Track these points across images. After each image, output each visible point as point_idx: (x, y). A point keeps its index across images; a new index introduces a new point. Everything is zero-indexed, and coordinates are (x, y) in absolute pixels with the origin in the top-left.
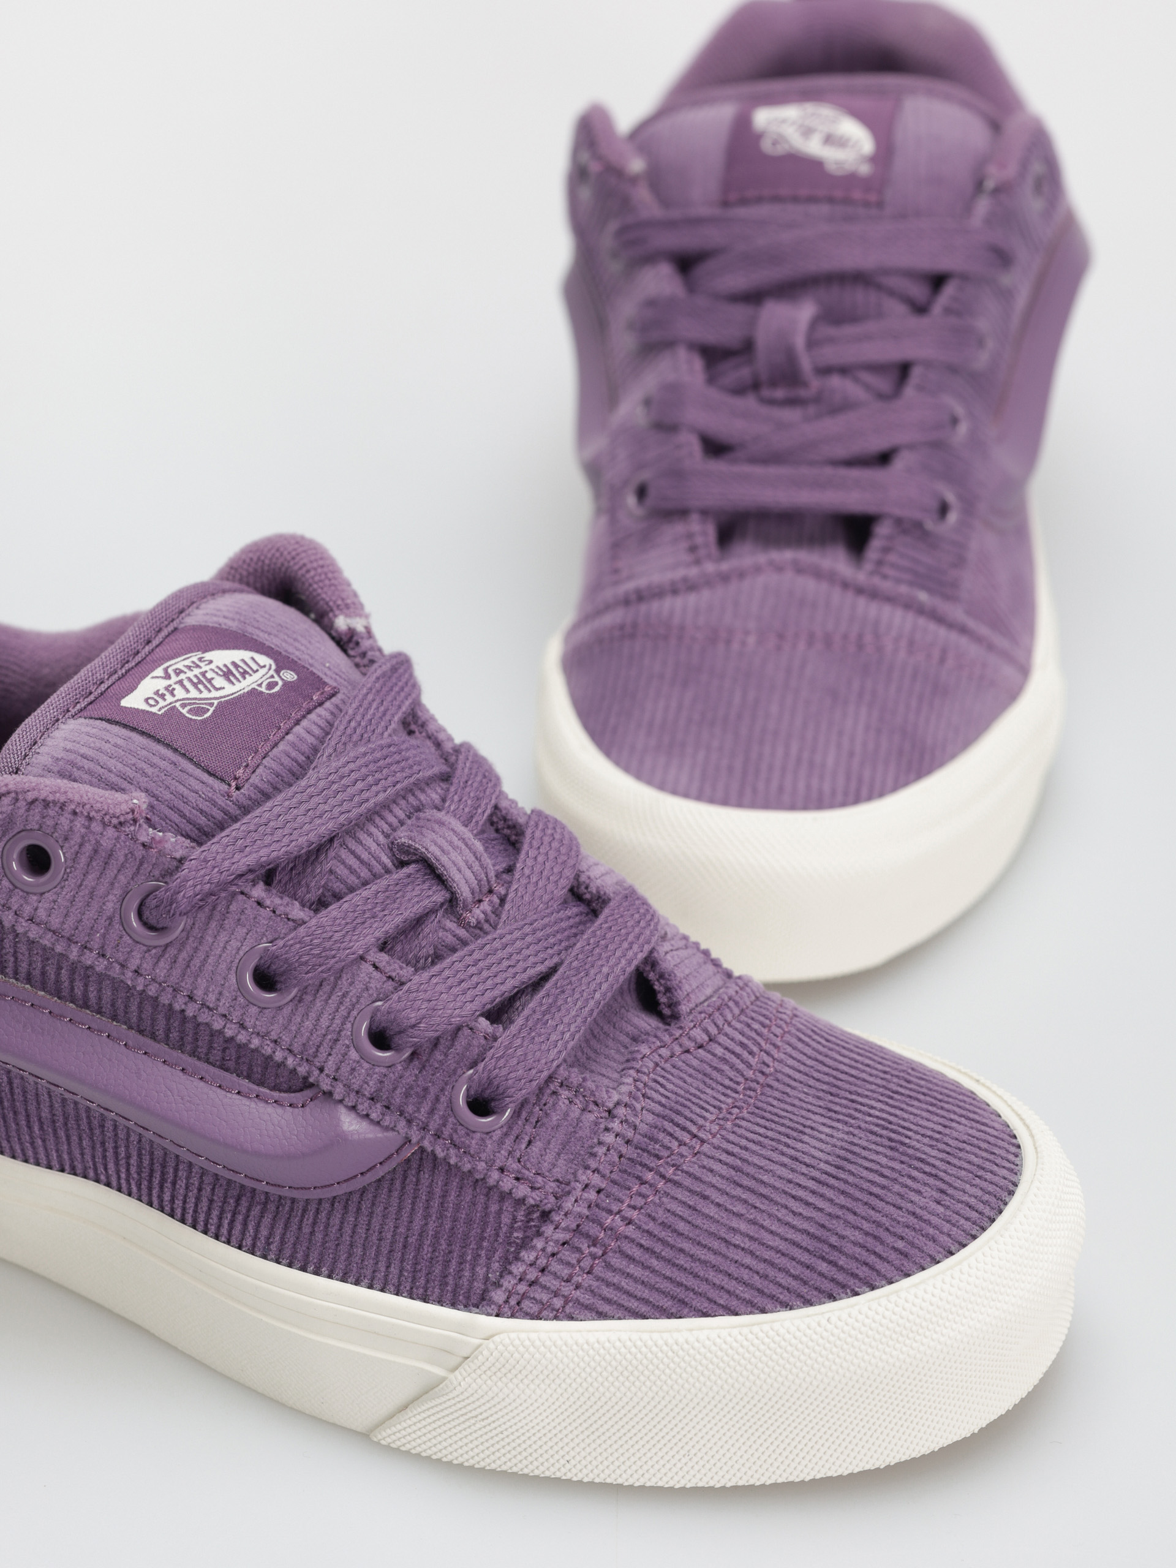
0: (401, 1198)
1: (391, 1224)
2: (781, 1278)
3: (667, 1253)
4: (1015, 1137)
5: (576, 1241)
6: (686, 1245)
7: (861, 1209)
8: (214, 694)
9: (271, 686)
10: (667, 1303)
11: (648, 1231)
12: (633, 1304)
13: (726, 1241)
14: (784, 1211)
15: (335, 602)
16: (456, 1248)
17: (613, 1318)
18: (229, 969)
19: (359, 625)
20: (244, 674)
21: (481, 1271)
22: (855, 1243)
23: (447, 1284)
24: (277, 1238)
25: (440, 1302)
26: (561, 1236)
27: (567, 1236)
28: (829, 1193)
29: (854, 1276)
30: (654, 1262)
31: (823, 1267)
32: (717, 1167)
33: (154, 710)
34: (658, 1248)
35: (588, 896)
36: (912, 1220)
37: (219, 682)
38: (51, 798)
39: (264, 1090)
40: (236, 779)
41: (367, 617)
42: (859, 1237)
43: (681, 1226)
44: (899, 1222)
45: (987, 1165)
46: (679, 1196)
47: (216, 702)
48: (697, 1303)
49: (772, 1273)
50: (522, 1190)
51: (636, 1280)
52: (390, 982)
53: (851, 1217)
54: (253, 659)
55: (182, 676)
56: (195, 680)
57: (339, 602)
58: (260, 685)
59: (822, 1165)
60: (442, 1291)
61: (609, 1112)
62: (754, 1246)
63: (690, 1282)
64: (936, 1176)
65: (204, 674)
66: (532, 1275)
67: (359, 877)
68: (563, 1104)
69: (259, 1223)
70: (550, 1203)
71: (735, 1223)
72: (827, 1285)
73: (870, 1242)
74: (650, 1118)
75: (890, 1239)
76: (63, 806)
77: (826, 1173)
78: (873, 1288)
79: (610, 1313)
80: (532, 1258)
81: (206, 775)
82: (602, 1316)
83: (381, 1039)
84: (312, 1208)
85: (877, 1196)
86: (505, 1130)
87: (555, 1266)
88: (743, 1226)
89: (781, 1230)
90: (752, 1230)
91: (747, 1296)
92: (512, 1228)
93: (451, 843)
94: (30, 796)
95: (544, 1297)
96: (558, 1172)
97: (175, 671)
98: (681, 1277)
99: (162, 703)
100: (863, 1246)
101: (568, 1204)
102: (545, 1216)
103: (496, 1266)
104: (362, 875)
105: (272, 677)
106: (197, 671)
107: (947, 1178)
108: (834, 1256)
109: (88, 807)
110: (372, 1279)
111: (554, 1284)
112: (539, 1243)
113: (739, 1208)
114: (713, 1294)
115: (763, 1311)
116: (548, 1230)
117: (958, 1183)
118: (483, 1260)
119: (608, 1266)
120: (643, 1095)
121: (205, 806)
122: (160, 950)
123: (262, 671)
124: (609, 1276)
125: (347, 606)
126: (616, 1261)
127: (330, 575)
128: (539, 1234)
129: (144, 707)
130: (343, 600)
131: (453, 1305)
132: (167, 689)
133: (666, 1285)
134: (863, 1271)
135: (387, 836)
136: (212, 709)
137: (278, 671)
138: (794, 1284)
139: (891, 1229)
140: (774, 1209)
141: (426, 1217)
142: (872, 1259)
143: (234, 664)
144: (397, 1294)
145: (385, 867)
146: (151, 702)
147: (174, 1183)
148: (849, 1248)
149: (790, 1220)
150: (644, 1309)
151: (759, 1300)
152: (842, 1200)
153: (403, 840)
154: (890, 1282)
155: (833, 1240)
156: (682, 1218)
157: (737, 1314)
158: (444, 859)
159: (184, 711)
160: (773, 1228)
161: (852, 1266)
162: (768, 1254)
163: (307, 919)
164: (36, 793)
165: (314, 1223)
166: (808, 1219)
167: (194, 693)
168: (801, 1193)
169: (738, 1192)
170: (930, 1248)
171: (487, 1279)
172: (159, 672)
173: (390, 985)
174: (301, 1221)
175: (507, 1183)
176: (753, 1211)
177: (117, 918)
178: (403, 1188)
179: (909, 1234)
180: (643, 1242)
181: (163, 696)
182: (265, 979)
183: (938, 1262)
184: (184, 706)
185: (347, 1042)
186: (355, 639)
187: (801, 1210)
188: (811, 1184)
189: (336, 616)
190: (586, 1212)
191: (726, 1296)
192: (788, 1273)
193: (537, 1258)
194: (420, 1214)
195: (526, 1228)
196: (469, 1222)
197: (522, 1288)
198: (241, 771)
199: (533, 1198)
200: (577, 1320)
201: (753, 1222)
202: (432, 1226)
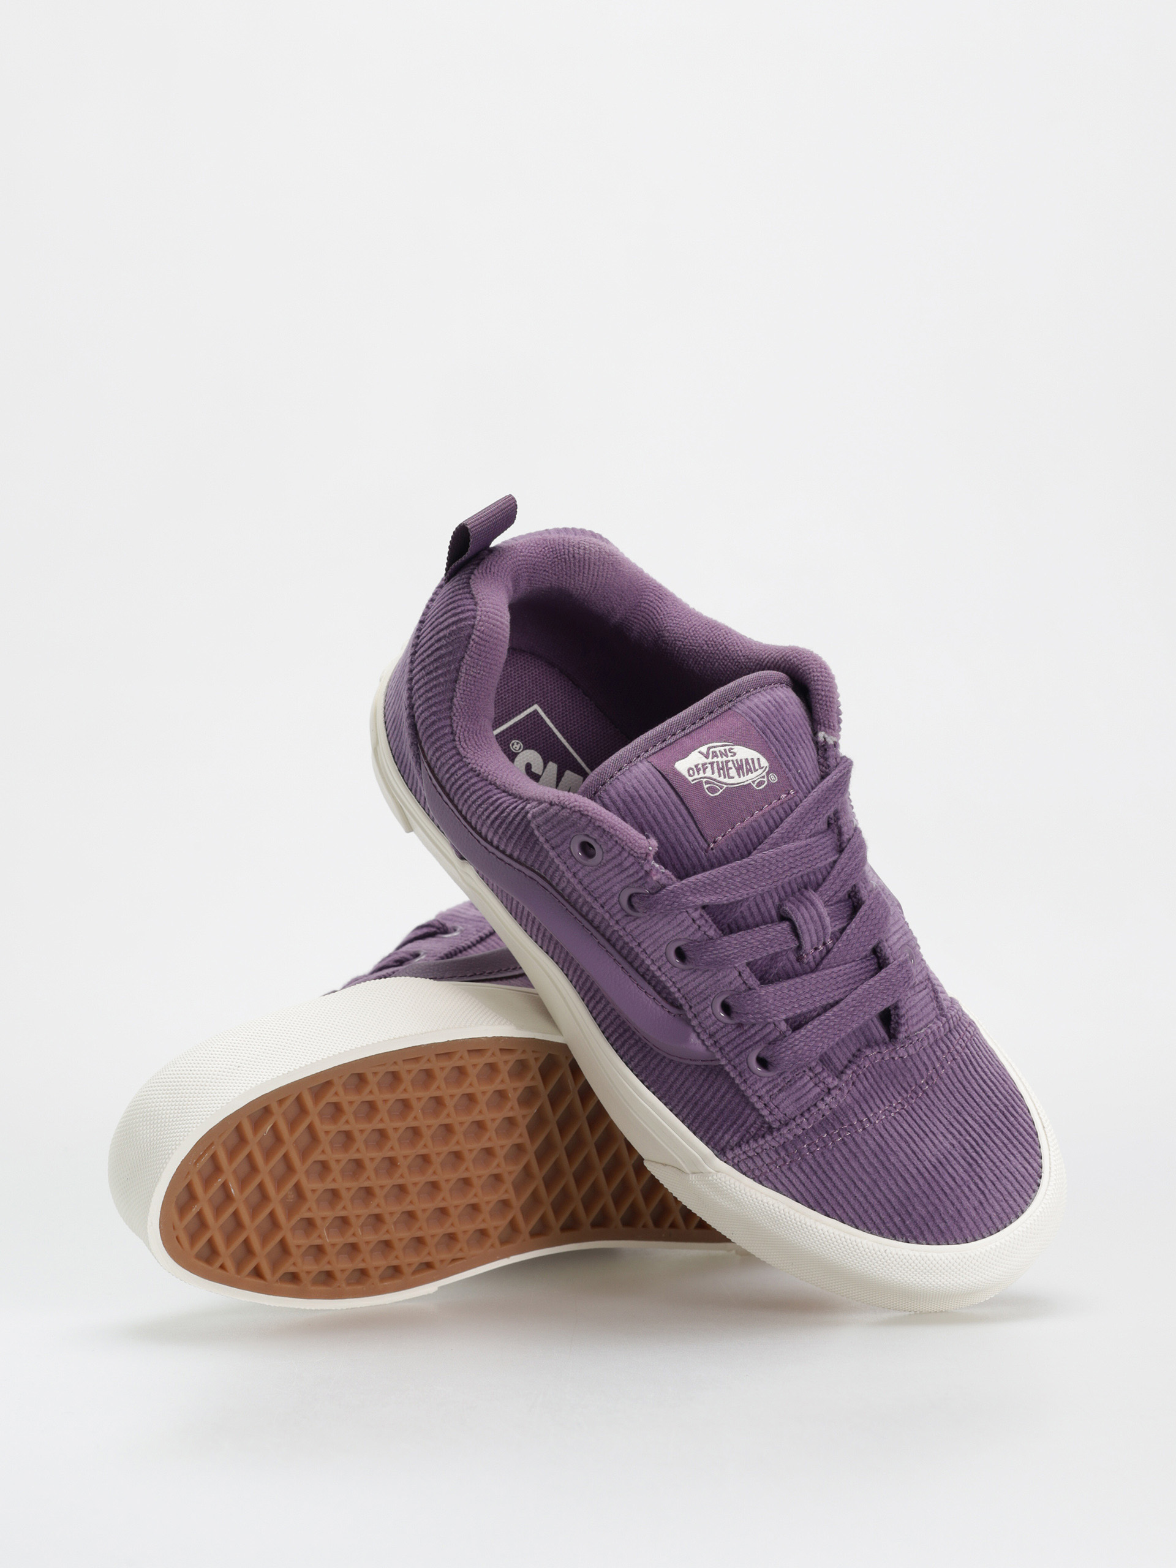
0: (705, 1080)
1: (694, 1090)
2: (874, 1216)
3: (823, 1177)
4: (1041, 1177)
5: (780, 1150)
6: (834, 1178)
7: (933, 1197)
8: (727, 780)
9: (759, 784)
10: (811, 1201)
11: (818, 1162)
12: (794, 1192)
13: (855, 1184)
14: (893, 1182)
15: (824, 721)
16: (720, 1120)
17: (781, 1193)
18: (665, 942)
19: (830, 740)
20: (749, 771)
21: (727, 1137)
22: (920, 1215)
23: (708, 1133)
24: (636, 1060)
25: (701, 1139)
26: (773, 1143)
27: (777, 1145)
28: (921, 1181)
29: (910, 1232)
30: (814, 1178)
31: (897, 1219)
32: (870, 1142)
33: (690, 779)
34: (819, 1172)
35: (879, 955)
36: (956, 1216)
37: (733, 772)
38: (607, 830)
39: (658, 998)
40: (715, 842)
41: (838, 737)
42: (923, 1212)
43: (836, 1166)
44: (948, 1213)
45: (1015, 1194)
46: (843, 1151)
47: (725, 786)
48: (826, 1208)
49: (870, 1211)
50: (765, 1112)
51: (801, 1182)
52: (744, 985)
53: (925, 1200)
54: (758, 759)
55: (715, 759)
56: (721, 766)
57: (826, 722)
58: (754, 782)
59: (927, 1163)
60: (704, 1134)
61: (829, 1089)
62: (868, 1193)
63: (827, 1196)
64: (983, 1193)
65: (727, 762)
66: (751, 1154)
67: (754, 919)
68: (806, 1079)
69: (631, 1047)
70: (776, 1125)
71: (865, 1177)
72: (894, 1230)
73: (928, 1218)
74: (849, 1100)
75: (938, 1221)
76: (611, 836)
77: (926, 1168)
78: (918, 1243)
79: (781, 1190)
80: (754, 1146)
81: (699, 835)
82: (777, 1190)
83: (726, 1008)
84: (659, 1058)
85: (945, 1193)
86: (770, 1079)
87: (764, 1156)
88: (868, 1181)
89: (887, 1192)
90: (871, 1185)
91: (853, 1217)
92: (752, 1126)
93: (812, 918)
94: (597, 824)
95: (752, 1166)
96: (788, 1112)
97: (713, 752)
98: (824, 1192)
99: (696, 776)
100: (923, 1218)
101: (784, 1131)
102: (770, 1130)
103: (736, 1139)
104: (757, 919)
105: (763, 777)
106: (725, 759)
107: (989, 1196)
108: (905, 1217)
109: (624, 843)
110: (674, 1107)
111: (760, 1163)
112: (761, 1142)
113: (870, 1170)
114: (837, 1208)
115: (857, 1228)
116: (769, 1138)
117: (992, 1201)
118: (730, 1133)
119: (790, 1169)
120: (853, 1083)
121: (691, 852)
122: (632, 918)
123: (760, 771)
124: (789, 1174)
125: (829, 727)
126: (795, 1169)
127: (828, 704)
128: (763, 1137)
129: (685, 773)
130: (829, 722)
131: (707, 1144)
132: (703, 765)
133: (814, 1191)
134: (916, 1232)
135: (781, 900)
136: (721, 791)
137: (768, 773)
138: (878, 1221)
139: (943, 1215)
140: (888, 1178)
141: (713, 1097)
142: (924, 1228)
143: (747, 760)
144: (682, 1122)
145: (771, 917)
146: (691, 772)
147: (597, 1003)
148: (915, 1216)
149: (893, 1188)
150: (798, 1196)
151: (857, 1221)
152: (926, 1188)
153: (787, 909)
154: (928, 1244)
155: (910, 1208)
156: (839, 1163)
157: (843, 1222)
158: (804, 927)
159: (706, 787)
160: (883, 1188)
161: (912, 1226)
162: (873, 1200)
163: (715, 937)
164: (601, 824)
165: (657, 1065)
166: (903, 1191)
167: (716, 776)
168: (907, 1176)
169: (875, 1161)
170: (957, 1233)
171: (728, 1142)
172: (704, 749)
173: (743, 987)
174: (651, 1060)
175: (759, 1106)
176: (877, 1174)
177: (618, 895)
178: (708, 1077)
179: (950, 1222)
180: (813, 1166)
181: (698, 770)
182: (680, 954)
183: (958, 1244)
184: (707, 783)
185: (709, 1003)
186: (826, 747)
187: (901, 1185)
188: (914, 1172)
189: (820, 730)
190: (792, 1138)
191: (842, 1211)
192: (879, 1215)
193: (757, 1148)
194: (710, 1094)
195: (759, 1129)
196: (732, 1111)
197: (743, 1157)
198: (720, 838)
199: (769, 1119)
200: (763, 1185)
201: (875, 1182)
202: (713, 1103)
